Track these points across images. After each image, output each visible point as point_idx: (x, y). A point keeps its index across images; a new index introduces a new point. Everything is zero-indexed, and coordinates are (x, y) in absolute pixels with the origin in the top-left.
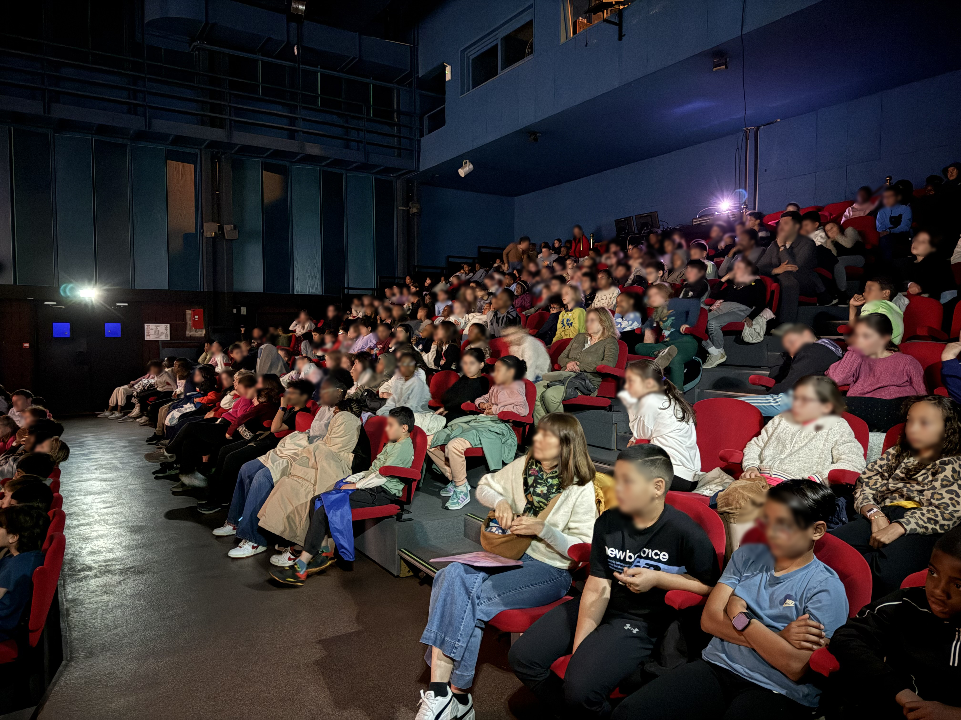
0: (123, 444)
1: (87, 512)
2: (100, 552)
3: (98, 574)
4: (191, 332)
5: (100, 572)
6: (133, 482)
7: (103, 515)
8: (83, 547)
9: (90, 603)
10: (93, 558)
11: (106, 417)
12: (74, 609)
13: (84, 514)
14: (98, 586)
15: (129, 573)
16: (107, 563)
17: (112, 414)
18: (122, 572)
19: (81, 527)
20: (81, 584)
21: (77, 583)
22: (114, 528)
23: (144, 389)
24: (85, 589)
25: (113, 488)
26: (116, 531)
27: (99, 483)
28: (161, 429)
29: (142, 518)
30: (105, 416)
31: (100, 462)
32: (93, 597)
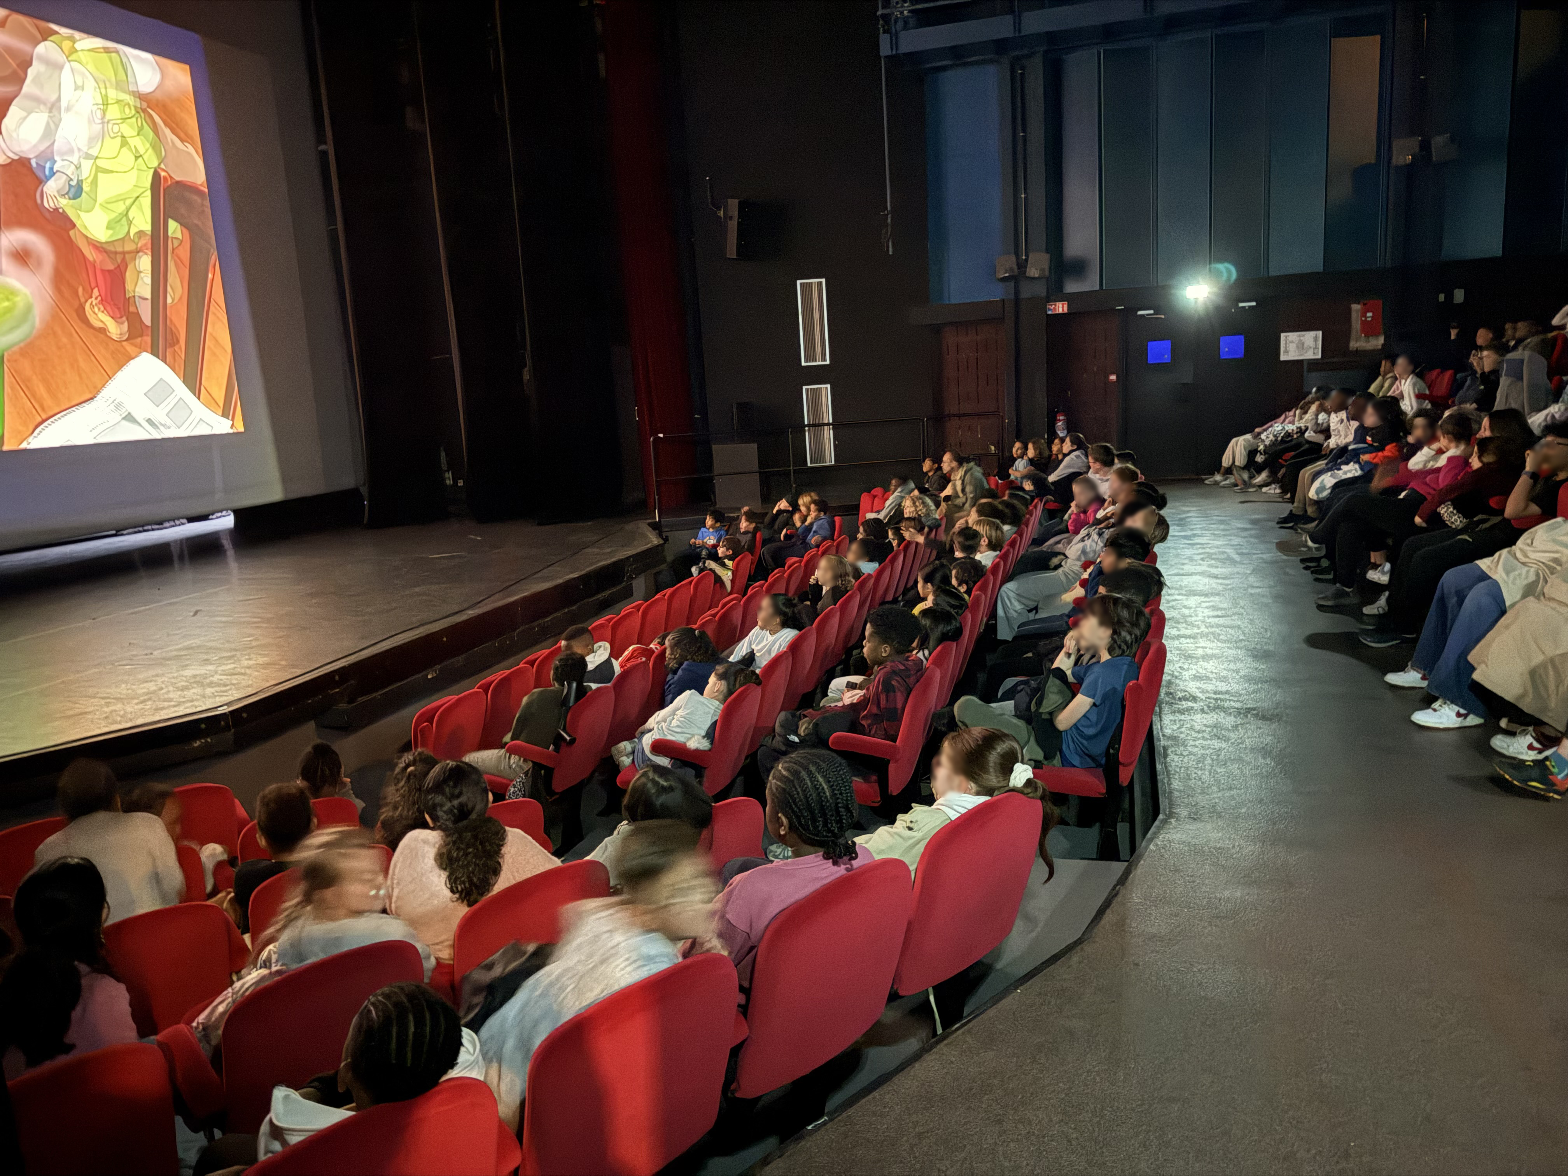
0: (1242, 526)
1: (1189, 619)
2: (1208, 678)
3: (1206, 708)
4: (1358, 343)
5: (1209, 707)
6: (1257, 584)
7: (1212, 627)
8: (1186, 667)
9: (1195, 746)
10: (1198, 684)
11: (1216, 483)
12: (1173, 749)
13: (1186, 622)
14: (1205, 725)
15: (1249, 716)
16: (1218, 696)
17: (1226, 479)
18: (1239, 712)
19: (1182, 640)
20: (1183, 717)
21: (1177, 714)
22: (1228, 648)
23: (1276, 440)
24: (1188, 726)
25: (1226, 590)
26: (1231, 652)
27: (1206, 580)
28: (1301, 505)
29: (1269, 638)
30: (1216, 481)
31: (1208, 550)
32: (1199, 739)
